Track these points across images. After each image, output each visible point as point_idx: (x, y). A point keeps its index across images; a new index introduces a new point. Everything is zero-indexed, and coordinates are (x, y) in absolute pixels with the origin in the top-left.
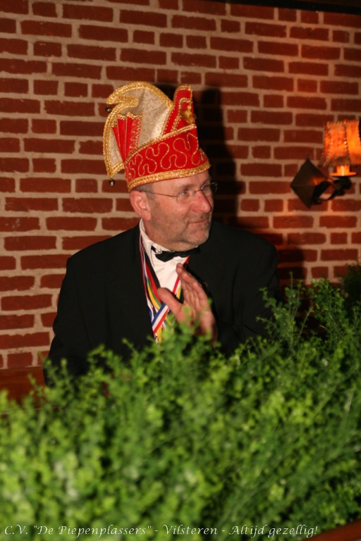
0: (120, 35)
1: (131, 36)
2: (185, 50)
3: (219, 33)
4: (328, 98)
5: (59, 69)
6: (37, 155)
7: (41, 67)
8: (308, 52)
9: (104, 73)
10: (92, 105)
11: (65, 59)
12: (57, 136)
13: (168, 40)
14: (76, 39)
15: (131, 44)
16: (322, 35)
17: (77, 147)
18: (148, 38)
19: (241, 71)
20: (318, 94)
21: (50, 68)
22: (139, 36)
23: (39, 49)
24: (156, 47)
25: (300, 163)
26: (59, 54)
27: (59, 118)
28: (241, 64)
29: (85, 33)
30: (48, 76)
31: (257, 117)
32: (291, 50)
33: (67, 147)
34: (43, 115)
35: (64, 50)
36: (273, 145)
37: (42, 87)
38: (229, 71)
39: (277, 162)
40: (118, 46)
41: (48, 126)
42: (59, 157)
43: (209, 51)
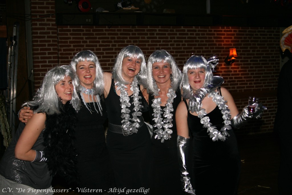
0: (187, 34)
1: (189, 34)
2: (201, 36)
3: (208, 32)
4: (232, 43)
5: (175, 41)
7: (171, 41)
8: (228, 35)
9: (184, 41)
10: (181, 47)
13: (197, 34)
14: (178, 36)
15: (189, 36)
16: (231, 31)
17: (179, 55)
18: (193, 34)
19: (213, 39)
20: (230, 43)
21: (173, 41)
22: (191, 34)
23: (171, 38)
24: (194, 36)
25: (226, 56)
27: (175, 50)
29: (180, 34)
30: (173, 43)
31: (216, 48)
32: (224, 34)
35: (176, 38)
36: (220, 53)
37: (171, 45)
38: (210, 39)
39: (221, 56)
40: (187, 36)
43: (206, 36)
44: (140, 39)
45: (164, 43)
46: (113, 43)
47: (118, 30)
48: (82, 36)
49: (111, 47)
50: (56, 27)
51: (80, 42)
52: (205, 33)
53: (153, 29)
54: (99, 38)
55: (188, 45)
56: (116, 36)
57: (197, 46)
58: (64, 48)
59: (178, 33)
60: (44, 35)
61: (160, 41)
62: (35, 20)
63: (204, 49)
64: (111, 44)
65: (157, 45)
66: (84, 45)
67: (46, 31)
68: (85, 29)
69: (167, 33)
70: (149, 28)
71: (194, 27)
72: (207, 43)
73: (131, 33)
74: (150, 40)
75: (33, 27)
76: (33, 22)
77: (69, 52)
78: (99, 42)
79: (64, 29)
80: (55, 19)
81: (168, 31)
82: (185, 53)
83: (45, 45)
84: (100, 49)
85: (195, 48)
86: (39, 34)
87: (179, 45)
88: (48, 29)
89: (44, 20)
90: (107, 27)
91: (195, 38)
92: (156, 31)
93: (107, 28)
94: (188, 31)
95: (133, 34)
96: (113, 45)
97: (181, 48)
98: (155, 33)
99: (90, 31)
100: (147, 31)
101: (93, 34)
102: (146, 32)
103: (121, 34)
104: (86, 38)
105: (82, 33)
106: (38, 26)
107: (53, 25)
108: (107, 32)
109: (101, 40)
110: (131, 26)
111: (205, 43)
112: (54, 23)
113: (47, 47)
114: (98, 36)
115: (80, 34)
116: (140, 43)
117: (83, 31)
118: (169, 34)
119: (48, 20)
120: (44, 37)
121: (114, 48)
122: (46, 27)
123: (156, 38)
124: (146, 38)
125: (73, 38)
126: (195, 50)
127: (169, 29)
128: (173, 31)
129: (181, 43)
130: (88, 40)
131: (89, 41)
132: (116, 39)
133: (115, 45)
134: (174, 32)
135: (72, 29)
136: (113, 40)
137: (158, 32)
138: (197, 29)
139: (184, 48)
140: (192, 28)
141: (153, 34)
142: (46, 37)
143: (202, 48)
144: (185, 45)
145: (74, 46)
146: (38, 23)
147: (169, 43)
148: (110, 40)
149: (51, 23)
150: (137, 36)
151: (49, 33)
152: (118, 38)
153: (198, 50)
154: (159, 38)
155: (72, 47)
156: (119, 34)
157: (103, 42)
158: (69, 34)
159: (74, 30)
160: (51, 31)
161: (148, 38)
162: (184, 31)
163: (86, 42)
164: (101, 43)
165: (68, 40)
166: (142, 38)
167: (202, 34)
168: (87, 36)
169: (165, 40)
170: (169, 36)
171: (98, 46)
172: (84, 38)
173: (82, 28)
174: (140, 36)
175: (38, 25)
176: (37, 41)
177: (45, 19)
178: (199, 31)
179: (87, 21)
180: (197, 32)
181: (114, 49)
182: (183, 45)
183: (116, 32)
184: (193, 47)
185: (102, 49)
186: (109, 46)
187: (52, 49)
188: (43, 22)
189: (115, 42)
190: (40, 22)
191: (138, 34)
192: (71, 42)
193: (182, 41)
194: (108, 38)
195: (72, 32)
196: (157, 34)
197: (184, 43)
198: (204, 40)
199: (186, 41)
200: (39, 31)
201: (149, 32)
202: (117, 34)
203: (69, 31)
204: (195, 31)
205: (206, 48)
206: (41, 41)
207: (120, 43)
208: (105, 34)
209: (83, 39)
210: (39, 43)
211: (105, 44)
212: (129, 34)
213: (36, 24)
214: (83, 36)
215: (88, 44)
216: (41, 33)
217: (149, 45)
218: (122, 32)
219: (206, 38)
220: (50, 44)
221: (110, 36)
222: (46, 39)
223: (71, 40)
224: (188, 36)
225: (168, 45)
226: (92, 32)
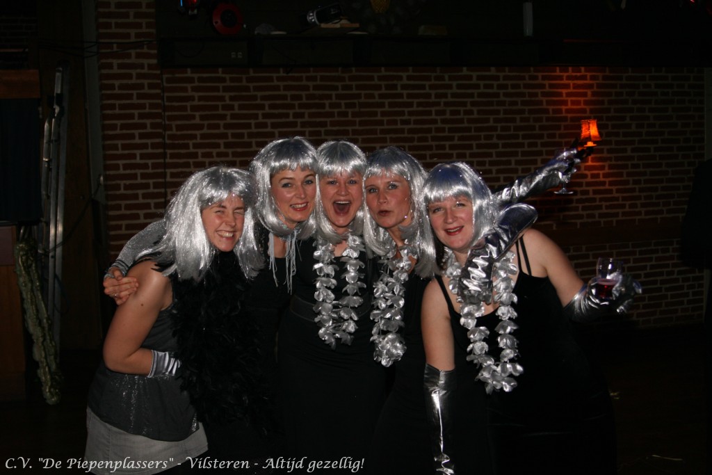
0: (477, 86)
1: (482, 86)
2: (510, 90)
3: (527, 81)
4: (588, 108)
5: (446, 104)
6: (437, 143)
7: (438, 104)
8: (576, 86)
9: (469, 104)
10: (463, 119)
11: (450, 99)
12: (446, 134)
13: (500, 87)
14: (455, 90)
15: (482, 90)
16: (584, 78)
17: (456, 138)
18: (491, 86)
19: (540, 98)
20: (582, 106)
21: (442, 104)
22: (486, 86)
23: (437, 96)
24: (495, 90)
25: (573, 140)
26: (447, 97)
27: (447, 126)
28: (539, 95)
29: (459, 87)
30: (441, 108)
31: (548, 119)
32: (567, 86)
33: (452, 139)
34: (440, 125)
35: (449, 95)
36: (557, 132)
37: (438, 113)
38: (533, 99)
39: (560, 140)
40: (476, 91)
41: (443, 130)
42: (447, 143)
43: (522, 90)
44: (363, 100)
45: (421, 109)
46: (297, 110)
47: (309, 79)
48: (221, 94)
49: (291, 119)
50: (159, 72)
51: (216, 108)
52: (521, 82)
53: (395, 74)
54: (264, 98)
55: (479, 112)
56: (304, 93)
57: (502, 116)
58: (179, 122)
59: (454, 83)
60: (130, 92)
61: (411, 105)
62: (107, 56)
63: (518, 123)
64: (291, 112)
65: (402, 113)
66: (226, 115)
67: (134, 81)
68: (227, 76)
69: (427, 83)
70: (383, 72)
71: (493, 69)
72: (526, 108)
73: (339, 84)
74: (387, 101)
75: (104, 71)
76: (104, 61)
77: (189, 132)
78: (262, 107)
79: (177, 75)
80: (155, 52)
81: (430, 80)
82: (473, 133)
83: (132, 116)
84: (265, 125)
85: (496, 121)
86: (117, 88)
87: (458, 113)
88: (140, 76)
89: (129, 56)
90: (281, 70)
91: (497, 95)
92: (400, 78)
93: (282, 74)
94: (479, 78)
95: (345, 87)
96: (296, 115)
97: (461, 121)
98: (399, 83)
99: (240, 80)
100: (380, 78)
101: (247, 89)
102: (376, 82)
103: (316, 88)
104: (232, 99)
105: (221, 85)
106: (115, 71)
107: (150, 67)
108: (281, 84)
109: (267, 103)
110: (340, 69)
111: (519, 107)
112: (154, 61)
113: (136, 121)
114: (259, 94)
115: (217, 89)
116: (362, 110)
117: (223, 80)
118: (431, 87)
119: (139, 56)
120: (130, 97)
121: (299, 120)
122: (134, 72)
123: (401, 96)
124: (377, 97)
125: (200, 99)
126: (495, 125)
127: (433, 74)
128: (442, 78)
129: (462, 109)
130: (236, 104)
131: (239, 105)
132: (304, 101)
133: (302, 115)
134: (444, 80)
135: (196, 76)
136: (296, 103)
137: (405, 82)
138: (501, 74)
139: (470, 121)
140: (489, 71)
141: (394, 87)
142: (135, 96)
143: (514, 120)
144: (471, 112)
145: (202, 118)
146: (115, 62)
147: (433, 109)
148: (289, 101)
149: (146, 62)
150: (354, 91)
151: (141, 86)
152: (309, 97)
153: (504, 124)
154: (409, 96)
155: (197, 121)
156: (311, 89)
157: (271, 107)
158: (189, 89)
159: (201, 80)
160: (146, 82)
161: (381, 96)
162: (470, 78)
163: (232, 108)
164: (267, 110)
165: (188, 104)
166: (368, 96)
167: (514, 86)
168: (233, 94)
169: (421, 100)
170: (433, 92)
171: (260, 116)
172: (227, 98)
173: (220, 75)
174: (363, 92)
175: (115, 67)
176: (112, 107)
177: (133, 52)
178: (505, 78)
179: (233, 56)
180: (501, 82)
181: (299, 124)
182: (467, 113)
183: (304, 83)
184: (492, 117)
185: (269, 125)
186: (287, 115)
187: (149, 126)
188: (127, 61)
189: (301, 106)
190: (120, 61)
191: (358, 87)
192: (194, 108)
193: (464, 104)
194: (285, 97)
195: (196, 84)
196: (404, 87)
197: (469, 107)
198: (519, 100)
199: (473, 104)
200: (117, 83)
201: (383, 83)
202: (306, 88)
203: (191, 80)
204: (497, 78)
205: (522, 120)
206: (122, 107)
207: (313, 110)
208: (277, 88)
209: (225, 101)
210: (117, 111)
211: (276, 111)
212: (336, 88)
213: (110, 66)
214: (224, 94)
215: (237, 111)
216: (122, 87)
217: (383, 114)
218: (318, 83)
219: (523, 95)
220: (144, 113)
221: (289, 93)
222: (135, 101)
223: (196, 103)
224: (480, 91)
225: (429, 113)
226: (244, 83)
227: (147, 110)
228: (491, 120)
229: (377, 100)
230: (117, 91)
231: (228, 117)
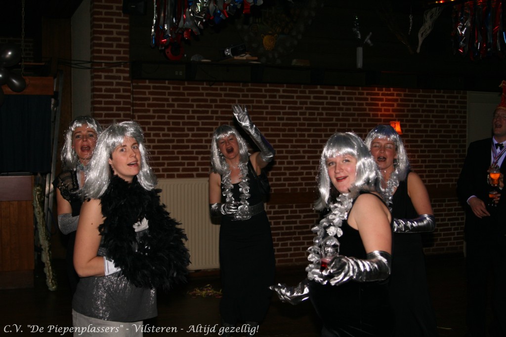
44: (255, 104)
45: (291, 111)
46: (214, 109)
47: (222, 89)
48: (167, 97)
49: (210, 114)
50: (129, 82)
51: (163, 105)
52: (353, 96)
53: (275, 88)
54: (193, 100)
55: (327, 114)
56: (218, 98)
57: (341, 117)
58: (140, 114)
59: (312, 96)
60: (112, 93)
61: (284, 108)
62: (98, 70)
63: (351, 122)
64: (210, 110)
65: (279, 113)
66: (169, 110)
67: (114, 87)
68: (171, 86)
69: (295, 95)
70: (268, 87)
71: (336, 87)
72: (356, 112)
73: (241, 94)
74: (270, 105)
75: (96, 80)
76: (96, 74)
77: (146, 120)
78: (192, 106)
79: (140, 84)
80: (128, 69)
81: (297, 93)
82: (323, 127)
83: (112, 109)
84: (193, 118)
85: (337, 120)
86: (103, 91)
87: (313, 114)
88: (118, 84)
89: (112, 71)
90: (205, 83)
91: (338, 104)
92: (278, 91)
93: (205, 86)
94: (328, 93)
95: (244, 96)
96: (213, 112)
97: (315, 119)
98: (278, 94)
99: (179, 89)
100: (266, 91)
101: (183, 94)
102: (263, 93)
103: (226, 95)
104: (173, 100)
105: (167, 91)
106: (103, 80)
107: (125, 78)
108: (205, 92)
109: (195, 104)
110: (241, 84)
111: (352, 112)
112: (127, 75)
113: (114, 112)
114: (191, 98)
115: (164, 94)
116: (255, 110)
117: (168, 88)
118: (298, 97)
119: (118, 71)
120: (111, 97)
121: (215, 115)
122: (114, 81)
123: (278, 102)
124: (264, 102)
125: (154, 99)
126: (337, 122)
127: (299, 90)
128: (304, 92)
129: (316, 112)
130: (176, 104)
131: (178, 104)
132: (218, 103)
133: (216, 112)
134: (306, 93)
135: (151, 85)
136: (213, 104)
137: (281, 93)
138: (341, 91)
139: (321, 120)
140: (334, 88)
141: (275, 96)
142: (114, 96)
143: (348, 120)
144: (322, 114)
145: (154, 111)
146: (103, 74)
147: (298, 111)
148: (209, 103)
149: (122, 75)
150: (250, 98)
151: (119, 90)
152: (221, 101)
153: (341, 122)
154: (284, 102)
155: (151, 113)
156: (223, 96)
157: (198, 106)
158: (147, 93)
159: (154, 87)
160: (122, 88)
161: (266, 102)
162: (322, 92)
163: (173, 106)
164: (195, 108)
165: (146, 102)
166: (258, 102)
167: (349, 99)
168: (174, 97)
169: (291, 105)
170: (299, 101)
171: (191, 112)
172: (170, 100)
173: (167, 85)
174: (255, 99)
175: (103, 77)
176: (100, 103)
177: (114, 69)
178: (344, 93)
179: (176, 74)
180: (341, 96)
181: (215, 118)
182: (319, 114)
183: (219, 92)
184: (335, 118)
185: (196, 117)
186: (207, 112)
187: (122, 115)
188: (110, 74)
189: (216, 106)
190: (106, 74)
191: (252, 96)
192: (149, 105)
193: (318, 109)
194: (206, 100)
195: (152, 90)
196: (281, 97)
197: (320, 111)
198: (352, 107)
199: (323, 109)
200: (104, 88)
201: (268, 94)
202: (220, 95)
203: (148, 87)
204: (338, 93)
205: (353, 120)
206: (106, 103)
207: (224, 109)
208: (202, 95)
209: (169, 101)
210: (103, 105)
211: (200, 109)
212: (238, 96)
213: (100, 77)
214: (168, 97)
215: (176, 108)
216: (106, 90)
217: (267, 113)
218: (228, 92)
219: (354, 104)
220: (120, 107)
221: (209, 98)
222: (114, 99)
223: (151, 102)
224: (327, 101)
225: (296, 114)
226: (181, 91)
227: (122, 106)
228: (334, 120)
229: (263, 104)
230: (103, 93)
231: (171, 112)
